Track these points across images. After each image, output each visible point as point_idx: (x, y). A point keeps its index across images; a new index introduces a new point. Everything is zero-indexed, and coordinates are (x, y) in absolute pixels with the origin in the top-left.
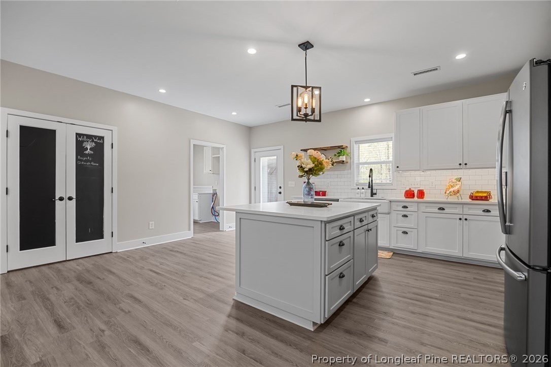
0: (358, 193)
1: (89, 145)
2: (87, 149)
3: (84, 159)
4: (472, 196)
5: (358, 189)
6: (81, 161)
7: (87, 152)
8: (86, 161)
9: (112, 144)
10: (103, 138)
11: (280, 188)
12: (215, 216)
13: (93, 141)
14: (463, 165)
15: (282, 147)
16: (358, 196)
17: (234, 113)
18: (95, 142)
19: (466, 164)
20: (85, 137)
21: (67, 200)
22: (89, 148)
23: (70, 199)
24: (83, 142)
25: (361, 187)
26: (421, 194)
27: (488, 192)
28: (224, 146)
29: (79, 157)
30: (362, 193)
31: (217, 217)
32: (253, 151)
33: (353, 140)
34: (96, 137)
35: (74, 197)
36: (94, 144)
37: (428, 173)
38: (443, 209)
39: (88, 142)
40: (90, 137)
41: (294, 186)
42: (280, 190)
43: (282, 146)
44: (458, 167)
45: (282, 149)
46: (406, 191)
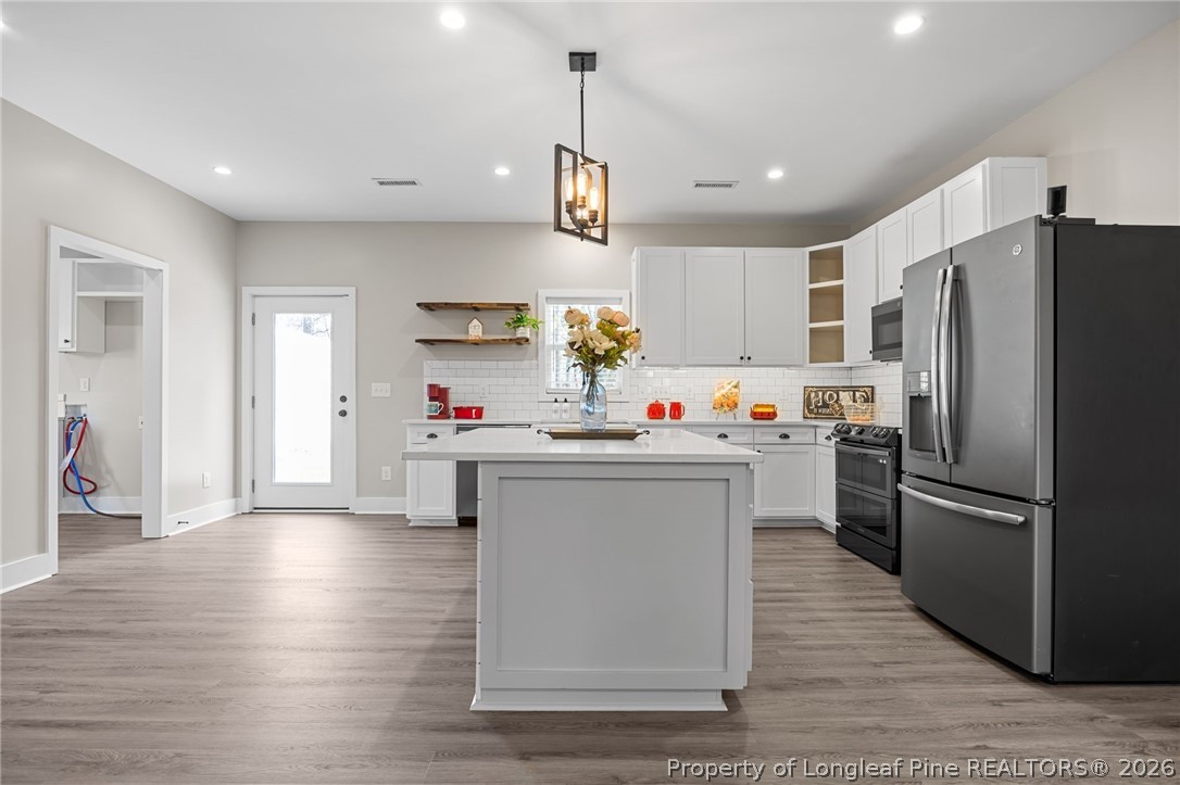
0: (556, 412)
4: (755, 413)
5: (556, 401)
11: (343, 399)
12: (84, 494)
14: (745, 360)
15: (351, 291)
16: (555, 417)
17: (223, 171)
19: (749, 358)
25: (562, 399)
26: (677, 410)
27: (773, 406)
28: (165, 267)
30: (565, 411)
31: (89, 498)
32: (247, 292)
33: (543, 293)
37: (682, 371)
38: (726, 436)
41: (388, 395)
42: (343, 406)
43: (354, 289)
44: (738, 362)
45: (352, 297)
46: (652, 405)
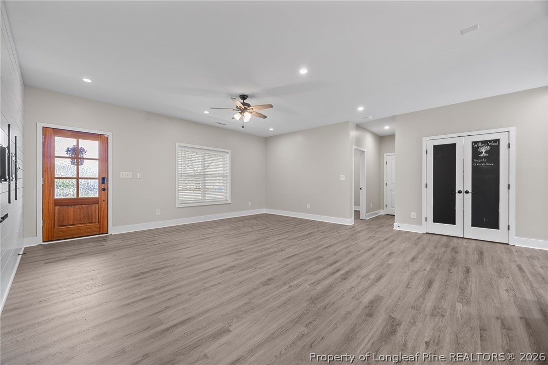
1: (484, 150)
2: (482, 152)
3: (480, 161)
6: (477, 163)
7: (482, 155)
8: (482, 163)
9: (509, 144)
10: (498, 140)
13: (488, 145)
18: (490, 146)
20: (480, 143)
21: (465, 193)
22: (484, 151)
23: (467, 192)
24: (478, 147)
29: (475, 160)
34: (490, 141)
35: (470, 191)
36: (488, 148)
39: (482, 146)
40: (485, 143)
